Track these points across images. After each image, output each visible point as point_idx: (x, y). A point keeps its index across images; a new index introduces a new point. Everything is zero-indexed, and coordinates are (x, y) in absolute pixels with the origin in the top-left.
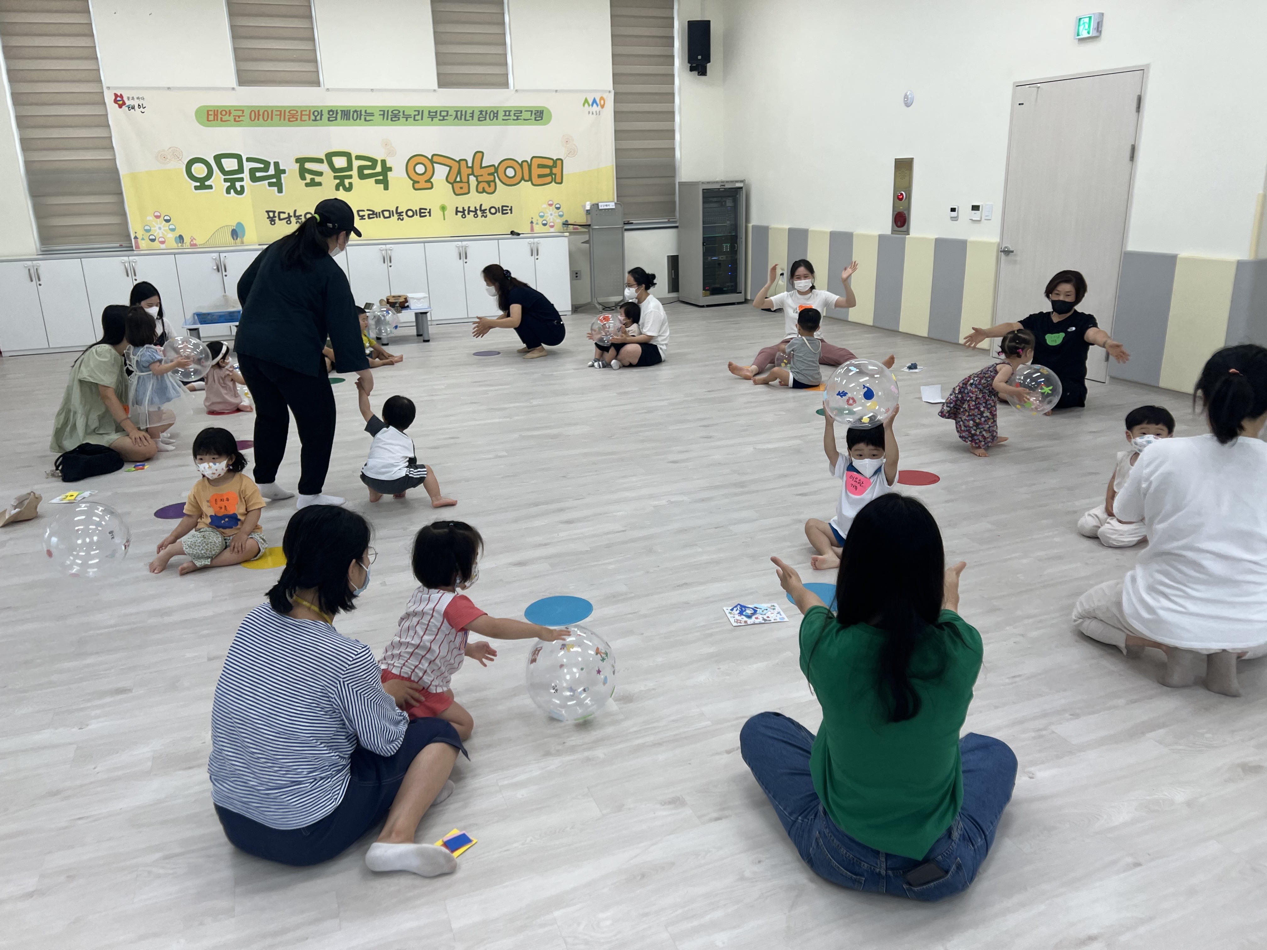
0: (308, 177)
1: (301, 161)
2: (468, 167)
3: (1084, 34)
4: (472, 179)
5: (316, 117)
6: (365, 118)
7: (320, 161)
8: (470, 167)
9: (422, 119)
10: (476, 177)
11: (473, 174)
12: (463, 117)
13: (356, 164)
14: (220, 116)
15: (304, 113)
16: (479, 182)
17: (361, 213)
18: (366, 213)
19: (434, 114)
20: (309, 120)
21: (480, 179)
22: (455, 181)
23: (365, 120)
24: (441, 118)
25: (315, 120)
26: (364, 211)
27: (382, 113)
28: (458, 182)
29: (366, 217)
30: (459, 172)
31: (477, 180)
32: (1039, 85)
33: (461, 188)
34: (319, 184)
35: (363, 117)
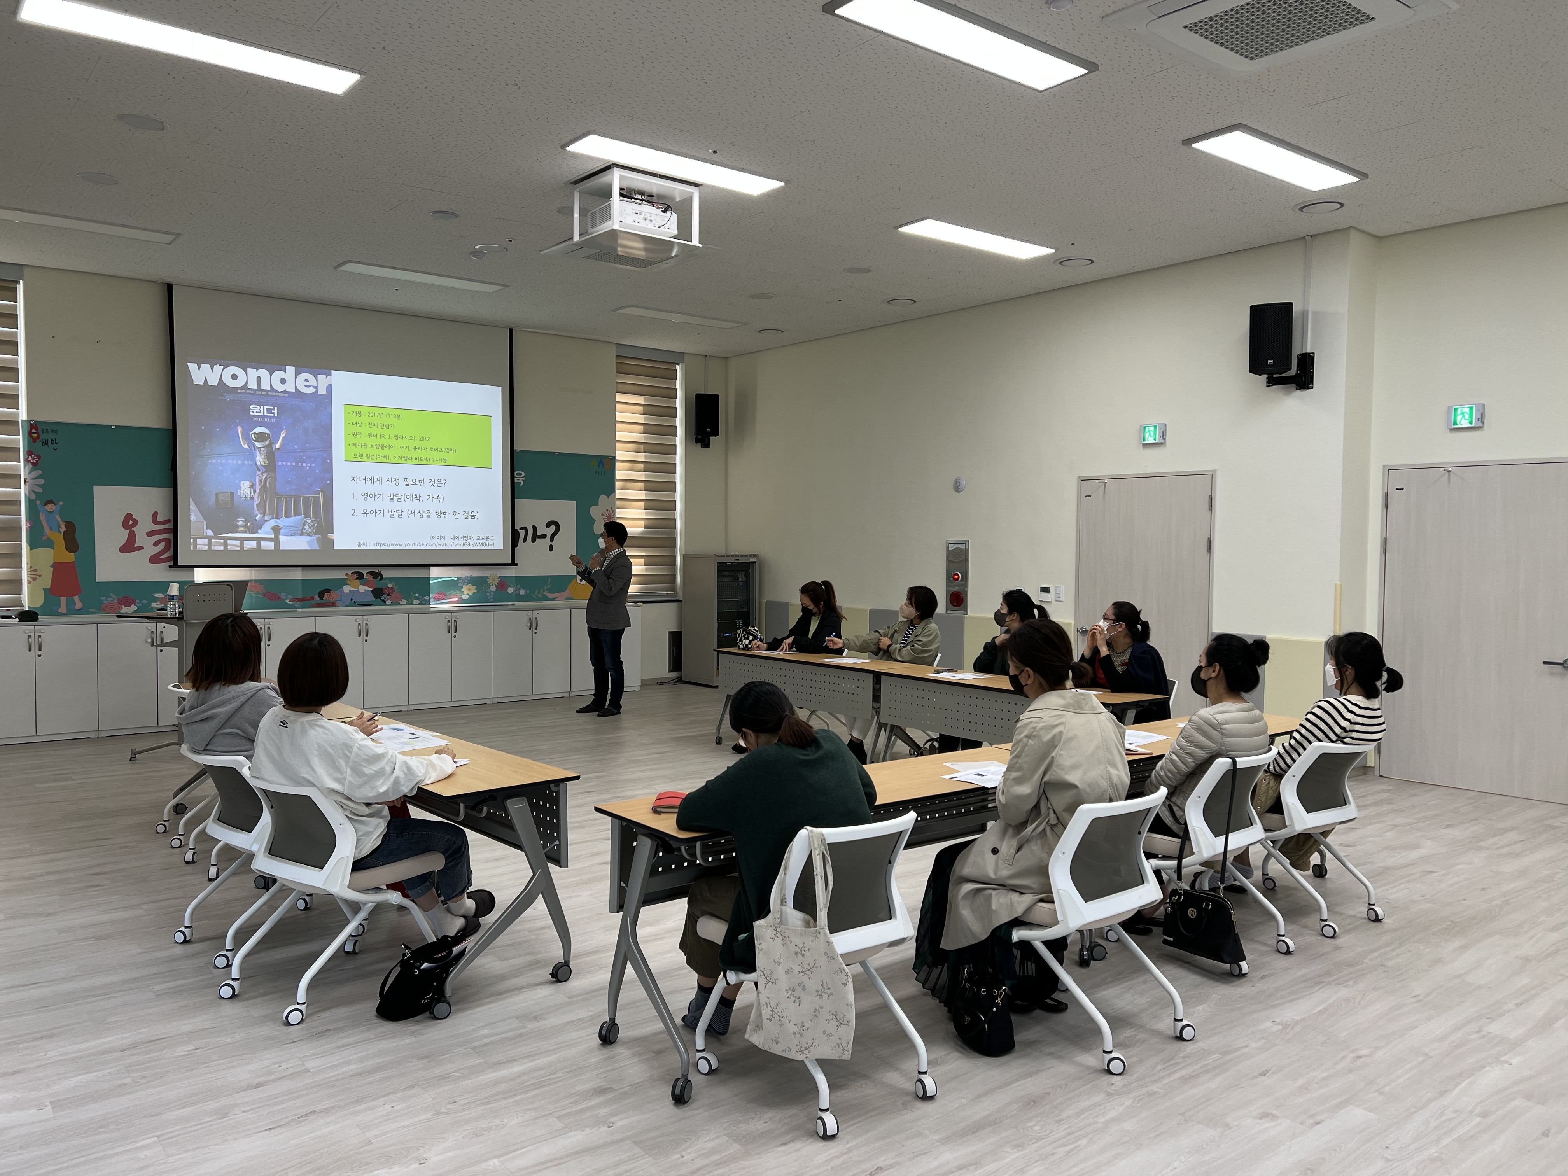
3: (1150, 440)
32: (1106, 481)
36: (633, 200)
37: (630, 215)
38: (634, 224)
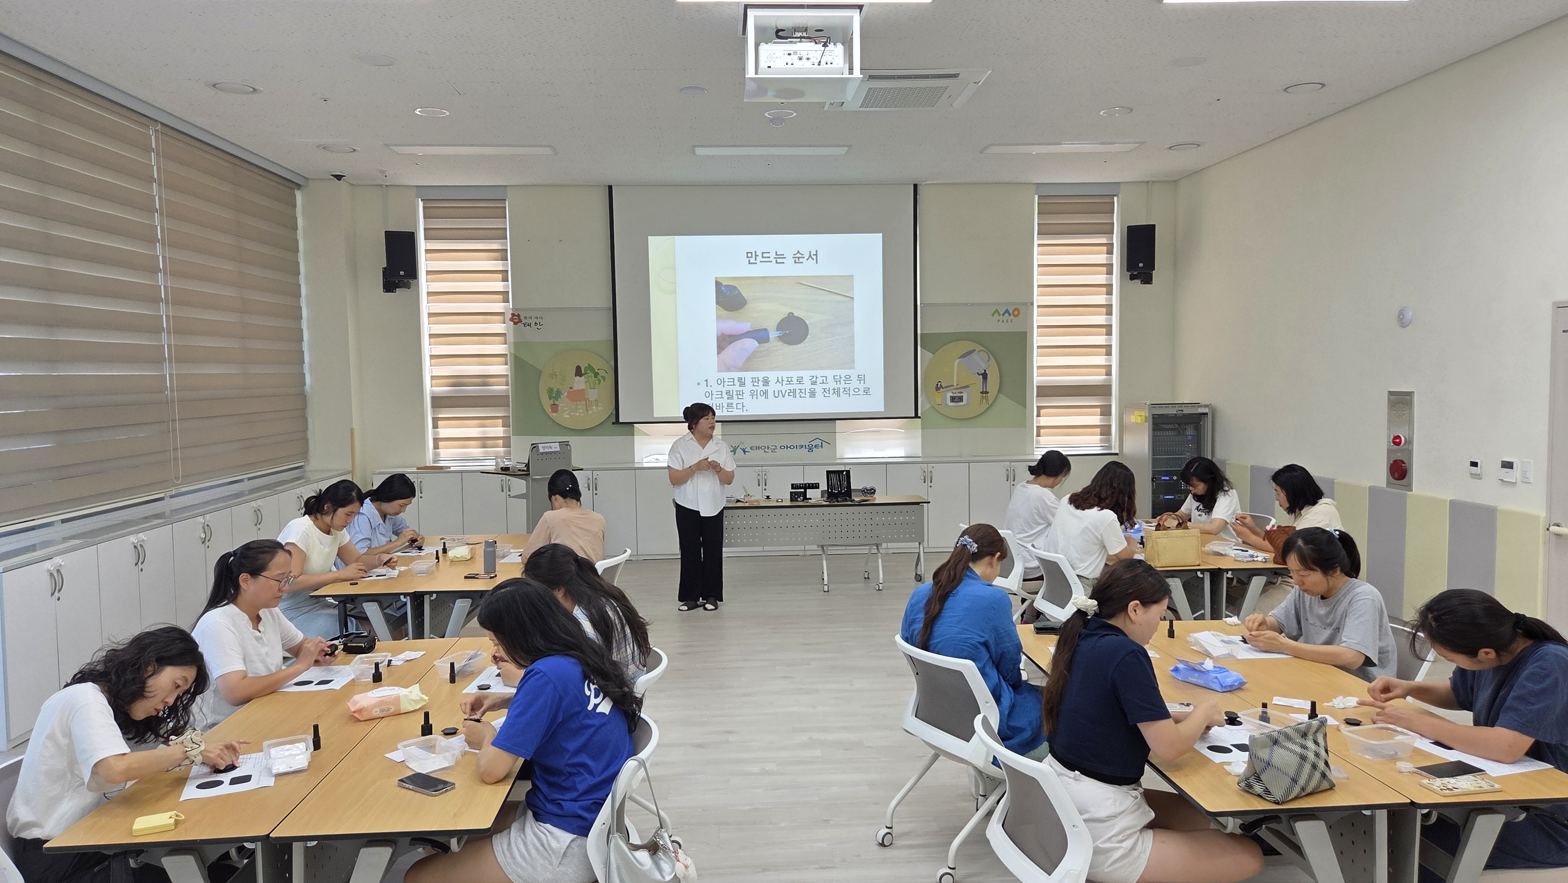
36: (789, 40)
37: (781, 58)
38: (786, 66)
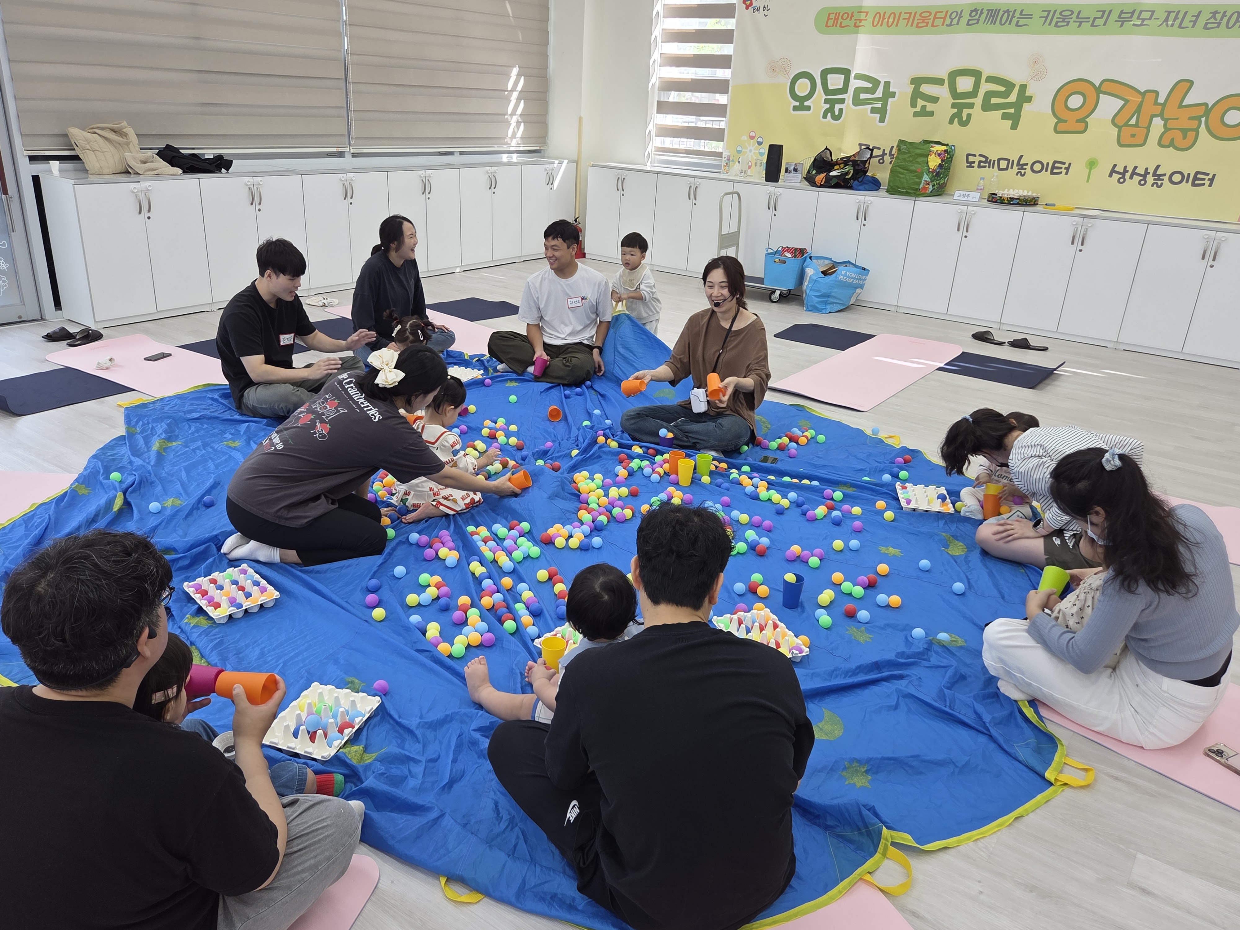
0: (920, 103)
1: (917, 82)
2: (1156, 103)
4: (1158, 124)
5: (952, 20)
6: (1018, 22)
7: (939, 82)
8: (1160, 104)
9: (1105, 24)
10: (1166, 120)
11: (1161, 115)
12: (1178, 22)
13: (985, 87)
14: (840, 20)
15: (938, 15)
16: (1167, 129)
17: (971, 159)
18: (977, 159)
19: (1129, 15)
20: (943, 25)
21: (1170, 124)
22: (1127, 124)
23: (1017, 25)
24: (1139, 22)
25: (951, 25)
26: (975, 156)
27: (1046, 14)
28: (1132, 126)
29: (976, 165)
30: (1138, 110)
31: (1165, 126)
33: (1133, 136)
34: (931, 114)
35: (1015, 20)
